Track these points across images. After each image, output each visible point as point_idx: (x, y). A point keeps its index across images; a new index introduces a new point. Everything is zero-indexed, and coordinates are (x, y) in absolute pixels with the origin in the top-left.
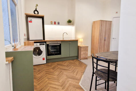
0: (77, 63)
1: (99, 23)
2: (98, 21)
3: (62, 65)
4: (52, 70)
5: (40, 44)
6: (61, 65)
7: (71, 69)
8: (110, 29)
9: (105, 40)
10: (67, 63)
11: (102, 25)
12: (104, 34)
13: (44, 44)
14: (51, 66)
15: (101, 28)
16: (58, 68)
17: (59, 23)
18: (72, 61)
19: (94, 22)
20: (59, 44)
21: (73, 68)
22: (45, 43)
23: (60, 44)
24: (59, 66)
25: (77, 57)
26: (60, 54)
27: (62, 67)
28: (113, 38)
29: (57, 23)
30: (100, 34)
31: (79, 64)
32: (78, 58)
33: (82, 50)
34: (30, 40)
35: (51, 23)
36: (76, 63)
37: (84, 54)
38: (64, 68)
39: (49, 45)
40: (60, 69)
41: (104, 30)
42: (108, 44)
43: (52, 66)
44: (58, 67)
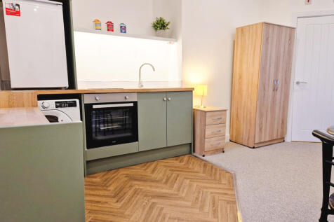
0: (197, 167)
1: (259, 31)
2: (256, 24)
3: (145, 181)
4: (114, 205)
5: (59, 105)
6: (143, 179)
7: (185, 191)
8: (289, 54)
9: (275, 90)
10: (160, 170)
11: (267, 39)
12: (273, 70)
13: (74, 105)
14: (104, 185)
15: (267, 50)
16: (136, 192)
17: (123, 29)
18: (176, 163)
19: (241, 30)
20: (132, 105)
21: (190, 185)
22: (77, 101)
23: (135, 103)
24: (137, 185)
25: (191, 147)
26: (135, 138)
27: (148, 188)
28: (298, 83)
29: (117, 28)
30: (263, 69)
31: (204, 172)
32: (194, 151)
33: (208, 121)
34: (13, 86)
35: (97, 26)
36: (191, 166)
37: (214, 134)
38: (158, 190)
39: (94, 107)
40: (146, 196)
41: (274, 57)
42: (284, 102)
43: (111, 188)
44: (133, 189)
